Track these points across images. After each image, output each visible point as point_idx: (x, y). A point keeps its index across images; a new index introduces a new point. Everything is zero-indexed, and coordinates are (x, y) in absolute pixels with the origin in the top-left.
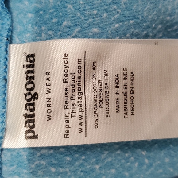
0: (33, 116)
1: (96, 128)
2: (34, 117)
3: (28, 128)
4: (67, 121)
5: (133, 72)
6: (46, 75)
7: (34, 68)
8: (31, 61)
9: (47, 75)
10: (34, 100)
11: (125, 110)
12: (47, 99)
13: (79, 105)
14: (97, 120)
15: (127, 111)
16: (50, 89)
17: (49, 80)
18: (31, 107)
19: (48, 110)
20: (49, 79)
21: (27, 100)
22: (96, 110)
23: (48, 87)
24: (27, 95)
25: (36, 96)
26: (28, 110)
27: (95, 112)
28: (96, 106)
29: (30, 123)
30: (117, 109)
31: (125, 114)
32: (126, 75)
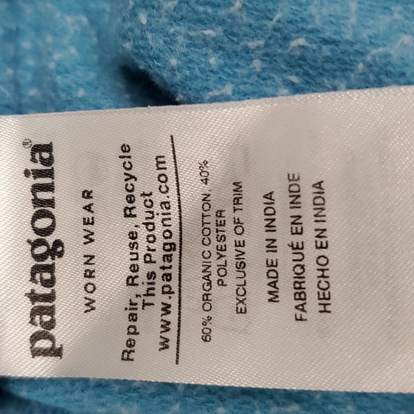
0: (50, 297)
1: (206, 340)
2: (54, 301)
3: (39, 328)
4: (133, 317)
5: (320, 183)
6: (83, 197)
7: (53, 178)
8: (43, 161)
9: (86, 198)
10: (53, 259)
11: (297, 297)
12: (85, 256)
13: (163, 277)
14: (210, 318)
15: (305, 299)
16: (92, 234)
17: (89, 210)
18: (47, 276)
19: (87, 285)
20: (90, 208)
21: (36, 257)
22: (207, 293)
23: (89, 227)
24: (35, 244)
25: (59, 249)
26: (40, 283)
27: (206, 298)
28: (206, 281)
29: (44, 314)
30: (270, 293)
31: (297, 307)
32: (297, 194)
